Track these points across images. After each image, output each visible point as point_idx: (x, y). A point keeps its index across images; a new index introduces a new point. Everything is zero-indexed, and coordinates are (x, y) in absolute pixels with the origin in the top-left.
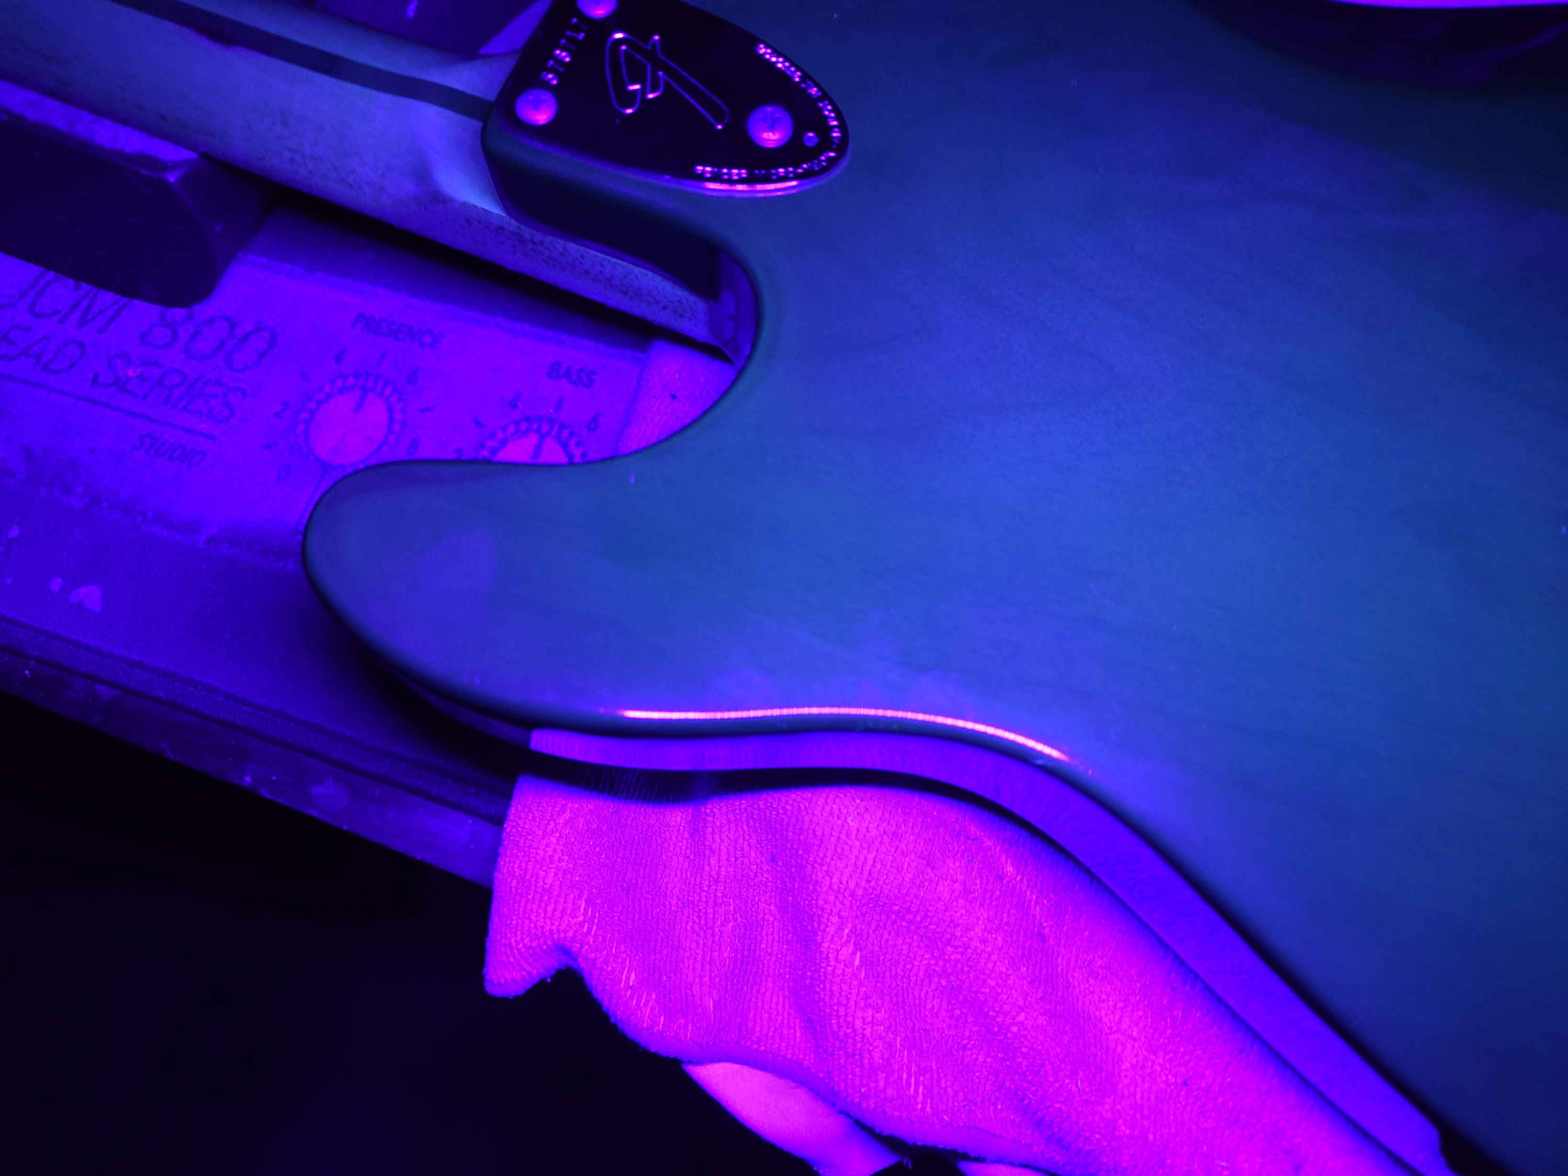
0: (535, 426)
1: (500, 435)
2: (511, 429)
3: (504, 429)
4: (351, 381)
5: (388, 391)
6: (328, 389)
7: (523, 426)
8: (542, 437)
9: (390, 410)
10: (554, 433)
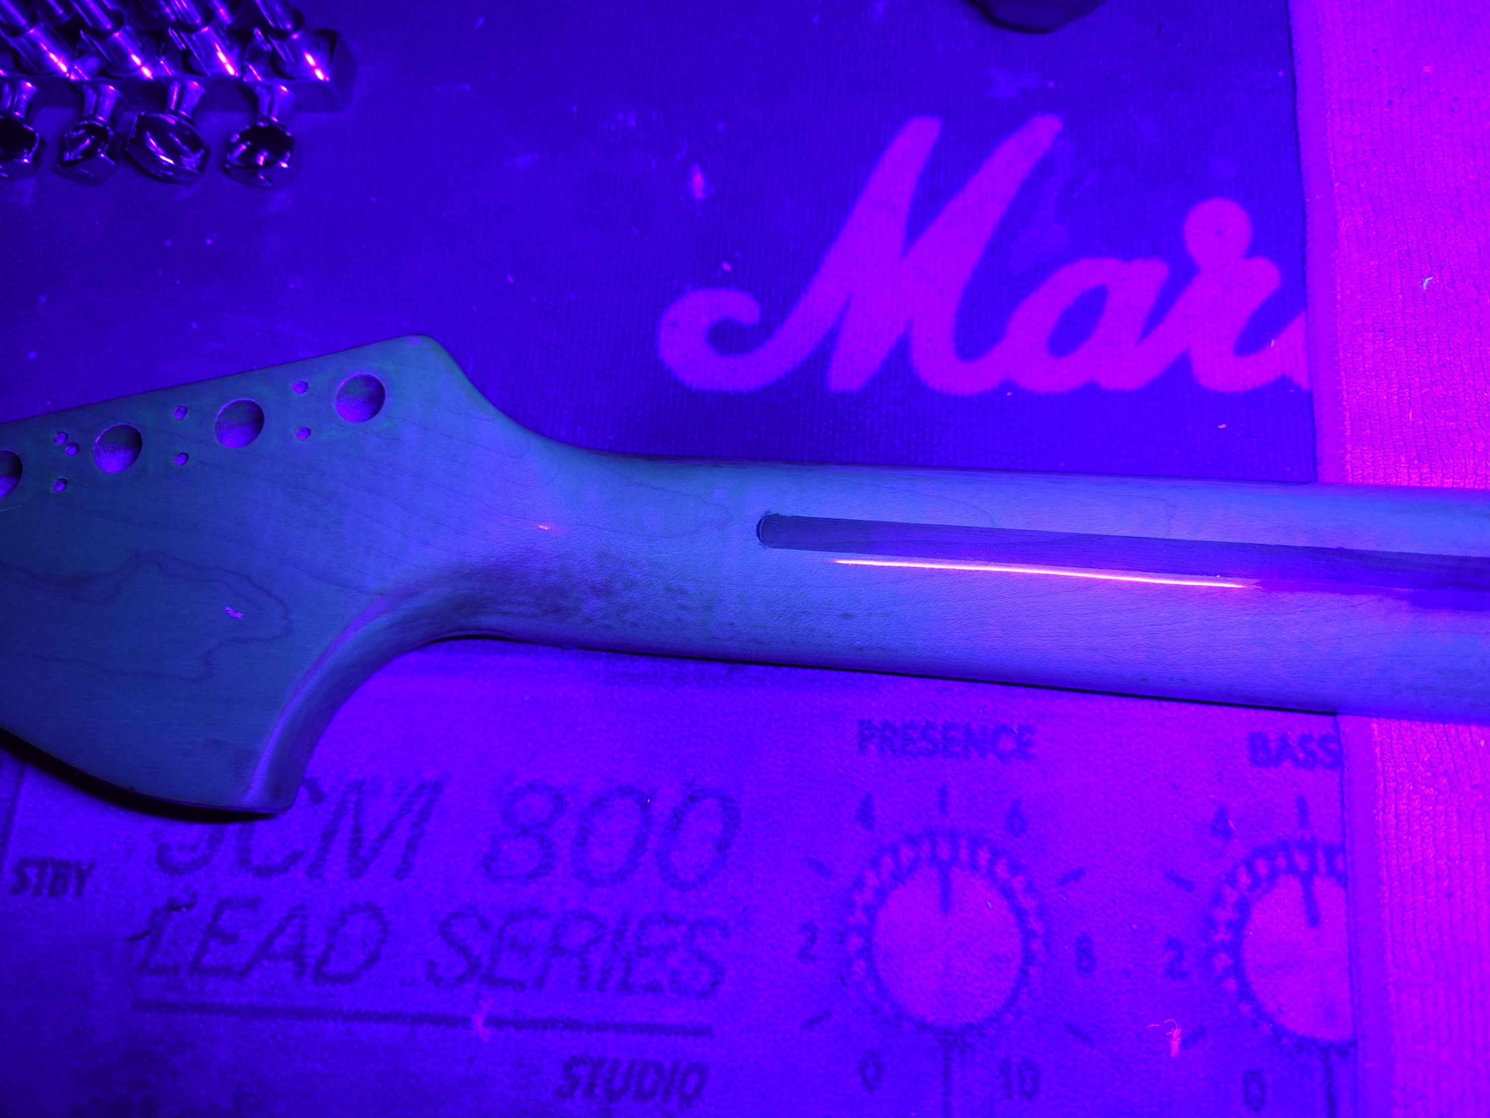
0: (1282, 862)
1: (1231, 896)
2: (1244, 879)
3: (1232, 880)
4: (906, 854)
5: (984, 857)
6: (871, 879)
7: (1262, 868)
8: (1307, 880)
9: (1007, 892)
10: (1322, 868)
